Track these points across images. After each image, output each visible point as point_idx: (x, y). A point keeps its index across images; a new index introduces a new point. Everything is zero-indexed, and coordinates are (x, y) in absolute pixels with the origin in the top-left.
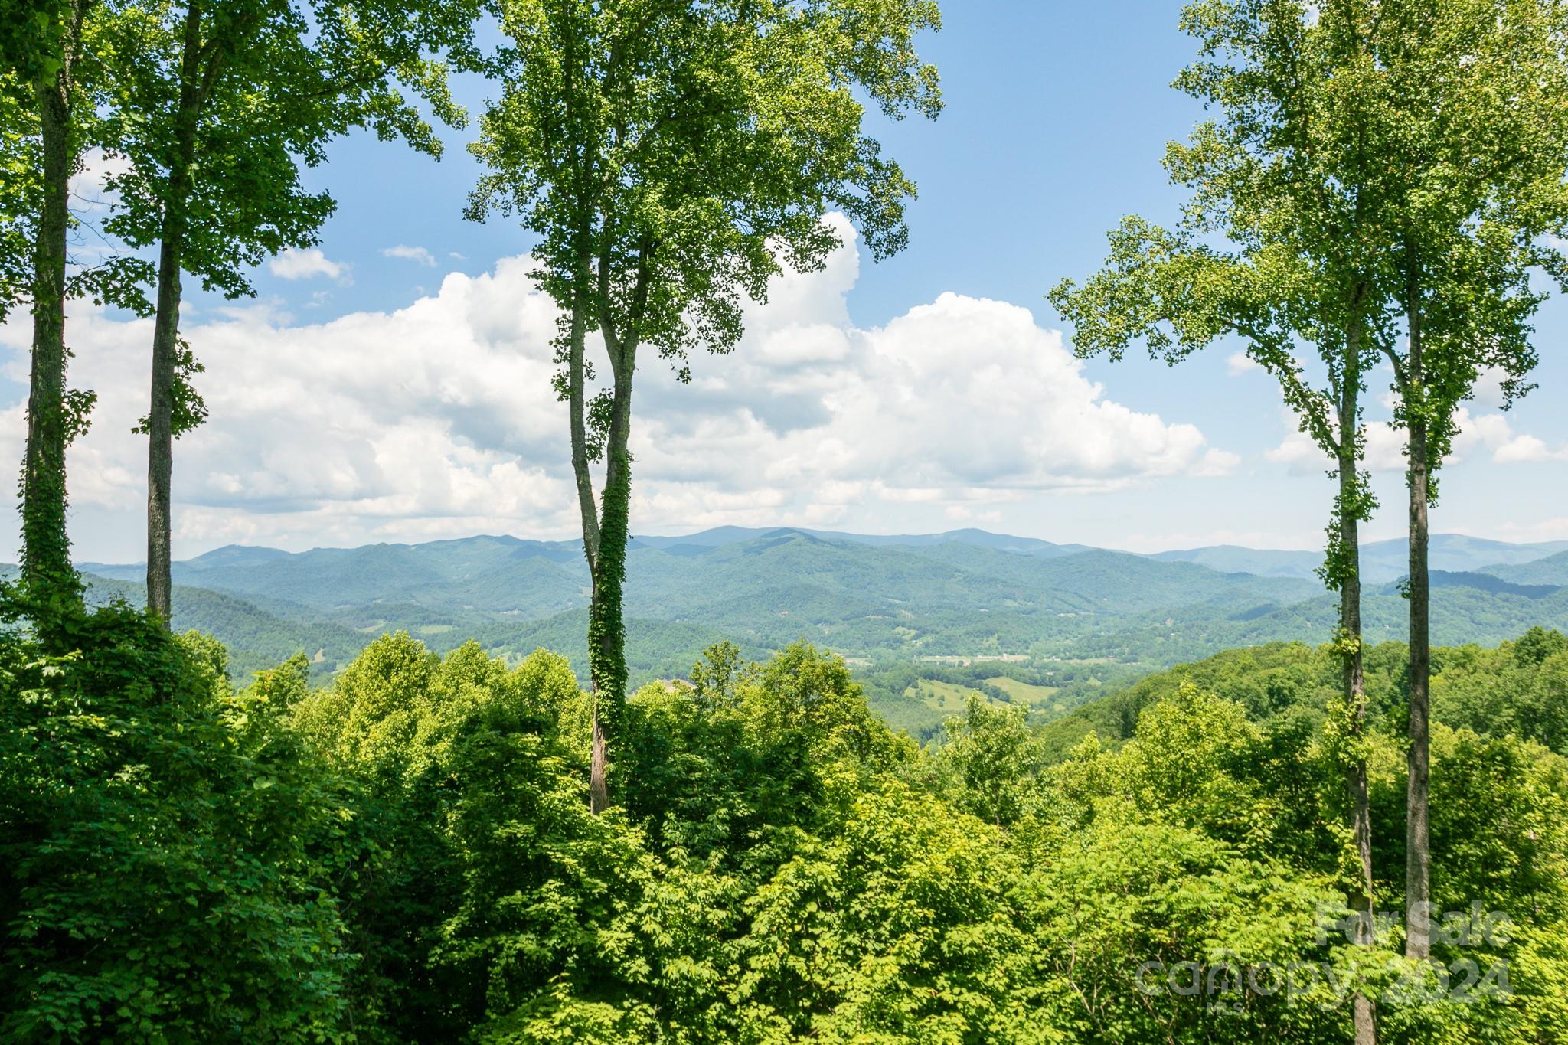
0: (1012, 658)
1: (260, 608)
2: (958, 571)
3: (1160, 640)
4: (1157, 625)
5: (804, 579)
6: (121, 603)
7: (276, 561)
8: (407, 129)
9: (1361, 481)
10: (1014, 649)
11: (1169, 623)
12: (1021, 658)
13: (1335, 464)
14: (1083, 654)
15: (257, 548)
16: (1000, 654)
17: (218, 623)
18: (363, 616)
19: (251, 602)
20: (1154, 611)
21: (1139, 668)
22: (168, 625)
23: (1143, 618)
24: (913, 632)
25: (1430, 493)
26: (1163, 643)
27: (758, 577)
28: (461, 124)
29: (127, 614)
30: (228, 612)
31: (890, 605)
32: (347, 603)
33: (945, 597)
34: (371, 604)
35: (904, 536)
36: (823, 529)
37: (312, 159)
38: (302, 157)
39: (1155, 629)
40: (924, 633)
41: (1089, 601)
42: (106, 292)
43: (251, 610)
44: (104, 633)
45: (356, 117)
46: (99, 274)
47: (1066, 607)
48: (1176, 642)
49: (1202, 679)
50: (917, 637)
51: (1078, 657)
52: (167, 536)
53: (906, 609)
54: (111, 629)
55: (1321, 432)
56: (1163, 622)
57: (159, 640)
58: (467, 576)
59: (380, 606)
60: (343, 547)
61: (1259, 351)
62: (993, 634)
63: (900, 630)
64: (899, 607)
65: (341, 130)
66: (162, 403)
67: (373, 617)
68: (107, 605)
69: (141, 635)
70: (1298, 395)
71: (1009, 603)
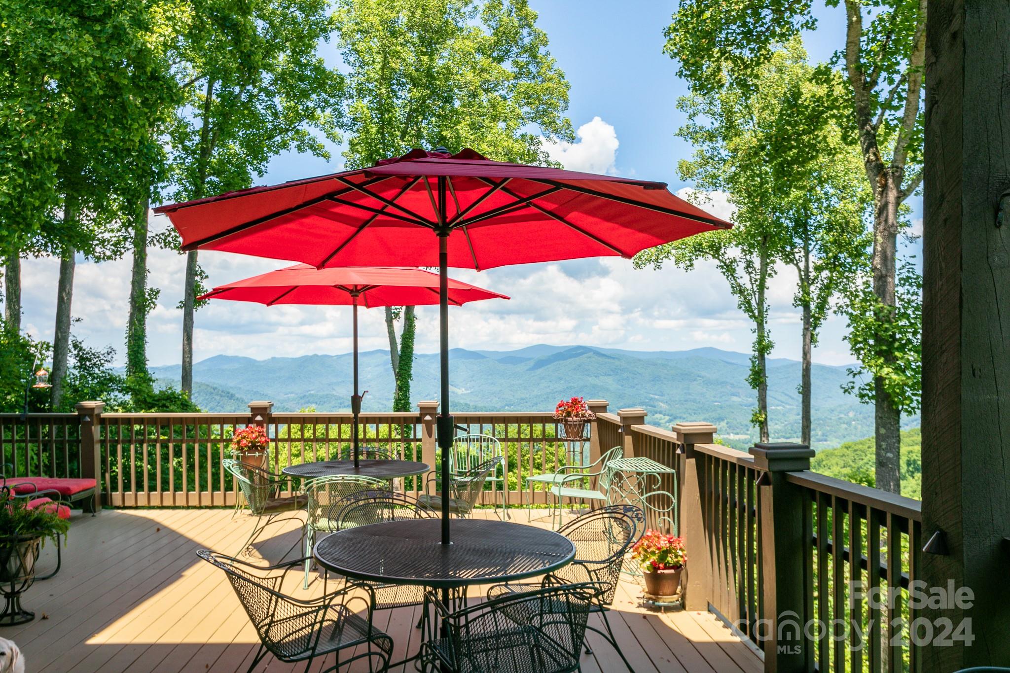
0: (737, 437)
1: (237, 396)
2: (699, 376)
3: (844, 426)
4: (842, 416)
5: (592, 380)
6: (170, 388)
7: (249, 365)
8: (312, 147)
9: (766, 334)
10: (738, 431)
11: (851, 415)
12: (742, 437)
13: (754, 325)
14: (788, 435)
15: (236, 357)
16: (728, 434)
17: (211, 405)
18: (303, 401)
19: (232, 392)
20: (840, 406)
21: (828, 446)
22: (190, 398)
23: (832, 411)
24: (667, 418)
25: (813, 340)
26: (846, 429)
27: (561, 379)
28: (340, 142)
29: (173, 393)
30: (218, 398)
31: (651, 399)
32: (292, 393)
33: (690, 394)
34: (307, 394)
35: (661, 352)
36: (607, 347)
37: (261, 173)
38: (256, 173)
39: (840, 418)
40: (675, 418)
41: (793, 398)
42: (165, 243)
43: (231, 397)
44: (164, 402)
45: (284, 145)
46: (163, 234)
47: (777, 402)
48: (856, 428)
49: (858, 452)
50: (670, 421)
51: (784, 437)
52: (191, 357)
53: (662, 401)
54: (166, 400)
55: (749, 309)
56: (847, 414)
57: (187, 406)
58: (369, 376)
59: (312, 395)
60: (290, 356)
61: (722, 267)
62: (723, 420)
63: (658, 416)
64: (657, 400)
65: (277, 153)
66: (190, 295)
67: (308, 402)
68: (164, 389)
69: (179, 403)
70: (739, 290)
71: (735, 399)
